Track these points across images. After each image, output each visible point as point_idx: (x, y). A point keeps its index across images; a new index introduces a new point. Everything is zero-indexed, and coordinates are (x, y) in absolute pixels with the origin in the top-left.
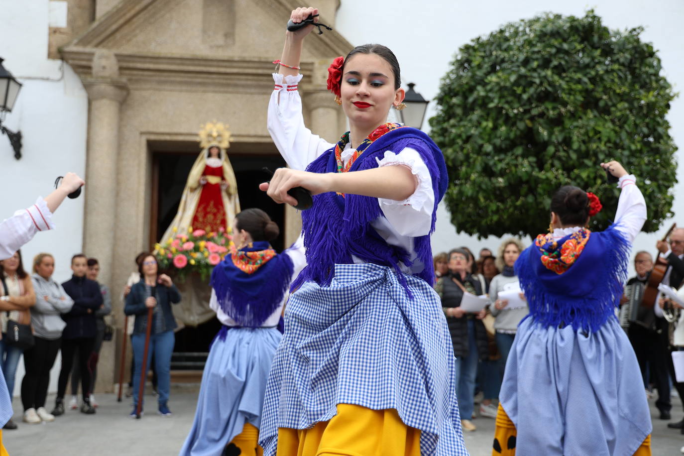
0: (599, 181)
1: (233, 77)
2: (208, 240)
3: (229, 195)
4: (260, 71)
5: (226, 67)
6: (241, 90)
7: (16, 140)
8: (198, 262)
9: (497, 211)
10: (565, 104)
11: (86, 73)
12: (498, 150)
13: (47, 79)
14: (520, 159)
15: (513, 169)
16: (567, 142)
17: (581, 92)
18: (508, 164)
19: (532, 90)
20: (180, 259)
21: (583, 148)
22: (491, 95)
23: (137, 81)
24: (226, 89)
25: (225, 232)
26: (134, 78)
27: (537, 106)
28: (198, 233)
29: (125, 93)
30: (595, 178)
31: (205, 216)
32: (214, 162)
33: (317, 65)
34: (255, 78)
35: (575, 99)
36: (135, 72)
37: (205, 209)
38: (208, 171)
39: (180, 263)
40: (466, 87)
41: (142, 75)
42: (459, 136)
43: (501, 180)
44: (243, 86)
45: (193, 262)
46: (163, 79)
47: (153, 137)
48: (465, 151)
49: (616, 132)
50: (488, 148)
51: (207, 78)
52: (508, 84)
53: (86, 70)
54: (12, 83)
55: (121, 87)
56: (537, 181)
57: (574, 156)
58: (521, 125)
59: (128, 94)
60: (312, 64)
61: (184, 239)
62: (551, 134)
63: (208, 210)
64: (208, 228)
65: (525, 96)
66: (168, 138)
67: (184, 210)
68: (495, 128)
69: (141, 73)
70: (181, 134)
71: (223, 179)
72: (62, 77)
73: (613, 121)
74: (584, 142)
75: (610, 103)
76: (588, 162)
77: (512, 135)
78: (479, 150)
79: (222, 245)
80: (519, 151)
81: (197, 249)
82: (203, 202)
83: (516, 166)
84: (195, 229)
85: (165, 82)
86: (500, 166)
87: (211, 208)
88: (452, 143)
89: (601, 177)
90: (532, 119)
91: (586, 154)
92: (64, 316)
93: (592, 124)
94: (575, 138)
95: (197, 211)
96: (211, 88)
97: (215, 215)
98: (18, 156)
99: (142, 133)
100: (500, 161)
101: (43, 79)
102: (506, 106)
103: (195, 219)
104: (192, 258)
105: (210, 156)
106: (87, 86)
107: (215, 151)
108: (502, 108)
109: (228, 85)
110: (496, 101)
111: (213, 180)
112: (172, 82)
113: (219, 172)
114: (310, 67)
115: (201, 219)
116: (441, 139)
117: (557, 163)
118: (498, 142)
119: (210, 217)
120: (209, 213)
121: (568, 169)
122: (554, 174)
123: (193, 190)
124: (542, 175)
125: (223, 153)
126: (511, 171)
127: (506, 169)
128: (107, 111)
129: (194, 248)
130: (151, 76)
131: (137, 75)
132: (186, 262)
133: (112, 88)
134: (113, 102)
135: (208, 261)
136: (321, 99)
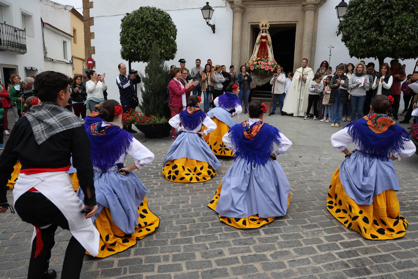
0: (403, 40)
2: (262, 61)
3: (269, 45)
6: (281, 5)
7: (213, 27)
8: (258, 68)
9: (362, 51)
10: (394, 10)
11: (232, 4)
12: (365, 29)
13: (222, 7)
14: (373, 32)
15: (370, 36)
16: (393, 25)
17: (402, 4)
18: (367, 34)
19: (381, 5)
20: (252, 67)
21: (399, 27)
22: (365, 7)
23: (248, 5)
24: (276, 6)
25: (267, 58)
26: (247, 4)
27: (382, 11)
28: (259, 58)
29: (244, 10)
30: (402, 39)
32: (264, 34)
35: (399, 7)
36: (247, 2)
37: (261, 50)
38: (262, 37)
39: (252, 69)
40: (357, 3)
41: (249, 3)
42: (351, 23)
43: (364, 40)
44: (282, 4)
45: (256, 68)
46: (256, 3)
47: (252, 24)
48: (353, 29)
49: (415, 20)
50: (361, 28)
52: (372, 3)
53: (232, 3)
54: (211, 10)
55: (242, 8)
56: (378, 40)
57: (394, 31)
58: (375, 19)
59: (245, 10)
61: (254, 61)
62: (386, 22)
64: (262, 57)
65: (378, 8)
67: (255, 51)
68: (365, 20)
69: (249, 2)
71: (267, 40)
72: (226, 6)
73: (414, 16)
74: (400, 25)
75: (415, 8)
76: (400, 33)
77: (371, 23)
78: (357, 29)
79: (266, 62)
80: (373, 29)
81: (258, 64)
82: (260, 48)
83: (371, 35)
84: (258, 57)
85: (257, 5)
86: (365, 35)
87: (263, 50)
88: (349, 26)
89: (404, 39)
90: (380, 16)
91: (400, 30)
92: (223, 83)
93: (405, 17)
94: (396, 24)
95: (259, 51)
96: (271, 6)
97: (264, 52)
98: (214, 32)
99: (249, 23)
100: (365, 33)
101: (220, 7)
102: (370, 12)
103: (258, 54)
104: (256, 67)
105: (263, 32)
106: (232, 8)
107: (264, 31)
108: (368, 12)
109: (277, 4)
110: (366, 9)
111: (264, 40)
113: (266, 37)
115: (260, 54)
116: (346, 24)
117: (387, 34)
118: (365, 25)
119: (263, 53)
120: (262, 51)
121: (391, 36)
122: (385, 38)
123: (258, 44)
124: (380, 39)
125: (267, 31)
126: (368, 37)
127: (367, 36)
128: (238, 16)
129: (257, 64)
130: (252, 3)
131: (248, 3)
132: (254, 69)
133: (239, 8)
134: (240, 13)
135: (261, 68)
136: (308, 7)
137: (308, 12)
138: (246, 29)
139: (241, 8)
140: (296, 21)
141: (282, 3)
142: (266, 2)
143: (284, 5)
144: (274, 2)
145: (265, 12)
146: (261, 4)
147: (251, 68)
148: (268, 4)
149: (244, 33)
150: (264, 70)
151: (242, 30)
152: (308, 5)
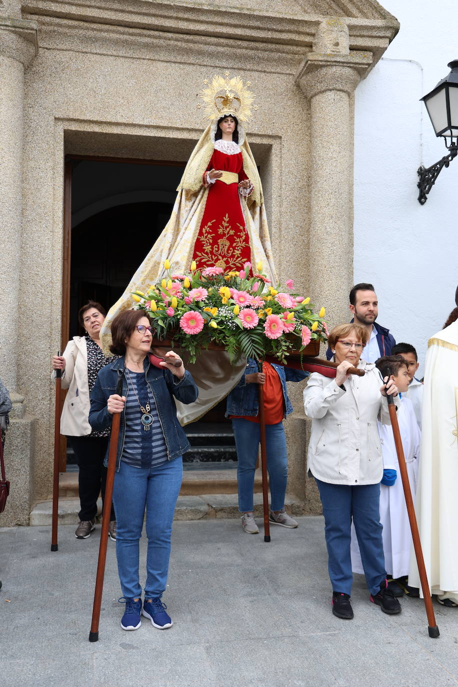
1: (197, 38)
2: (231, 284)
3: (253, 206)
4: (239, 32)
5: (187, 20)
6: (207, 61)
20: (191, 319)
23: (50, 34)
24: (185, 59)
26: (46, 28)
31: (215, 242)
32: (227, 147)
33: (323, 25)
34: (231, 42)
36: (47, 19)
37: (214, 228)
38: (218, 160)
44: (211, 55)
45: (214, 324)
46: (90, 33)
47: (74, 127)
51: (160, 37)
55: (29, 38)
60: (317, 23)
61: (187, 282)
63: (220, 231)
66: (97, 129)
69: (57, 20)
70: (117, 124)
71: (243, 176)
82: (211, 216)
84: (200, 265)
85: (95, 40)
87: (225, 228)
95: (201, 234)
96: (163, 56)
97: (231, 239)
99: (57, 119)
103: (198, 246)
104: (211, 316)
105: (219, 135)
107: (228, 127)
109: (188, 52)
111: (229, 178)
112: (105, 40)
113: (236, 164)
114: (312, 30)
115: (208, 248)
119: (224, 243)
120: (222, 236)
123: (190, 194)
129: (209, 298)
130: (69, 27)
131: (51, 24)
132: (201, 326)
133: (13, 36)
134: (16, 64)
135: (237, 321)
136: (333, 77)
137: (331, 95)
138: (45, 146)
139: (20, 35)
140: (270, 136)
141: (212, 48)
142: (140, 35)
143: (218, 63)
144: (176, 40)
145: (133, 81)
146: (116, 42)
147: (183, 323)
148: (146, 46)
149: (32, 164)
150: (256, 338)
151: (24, 149)
152: (334, 69)
